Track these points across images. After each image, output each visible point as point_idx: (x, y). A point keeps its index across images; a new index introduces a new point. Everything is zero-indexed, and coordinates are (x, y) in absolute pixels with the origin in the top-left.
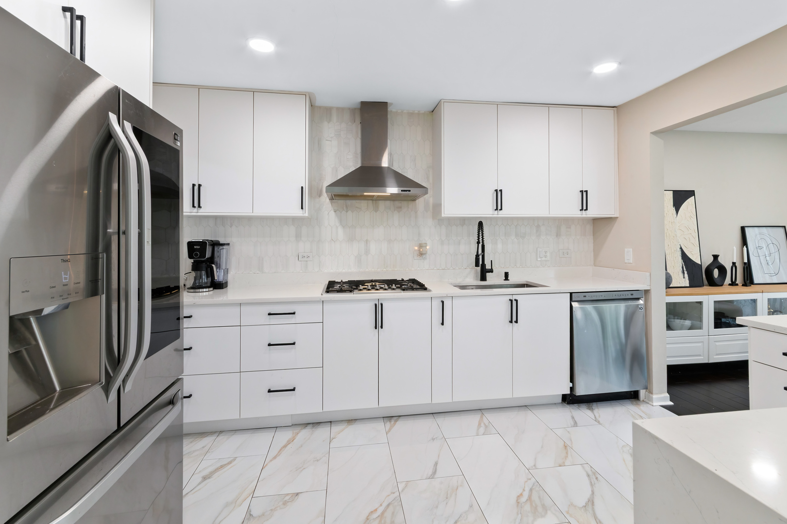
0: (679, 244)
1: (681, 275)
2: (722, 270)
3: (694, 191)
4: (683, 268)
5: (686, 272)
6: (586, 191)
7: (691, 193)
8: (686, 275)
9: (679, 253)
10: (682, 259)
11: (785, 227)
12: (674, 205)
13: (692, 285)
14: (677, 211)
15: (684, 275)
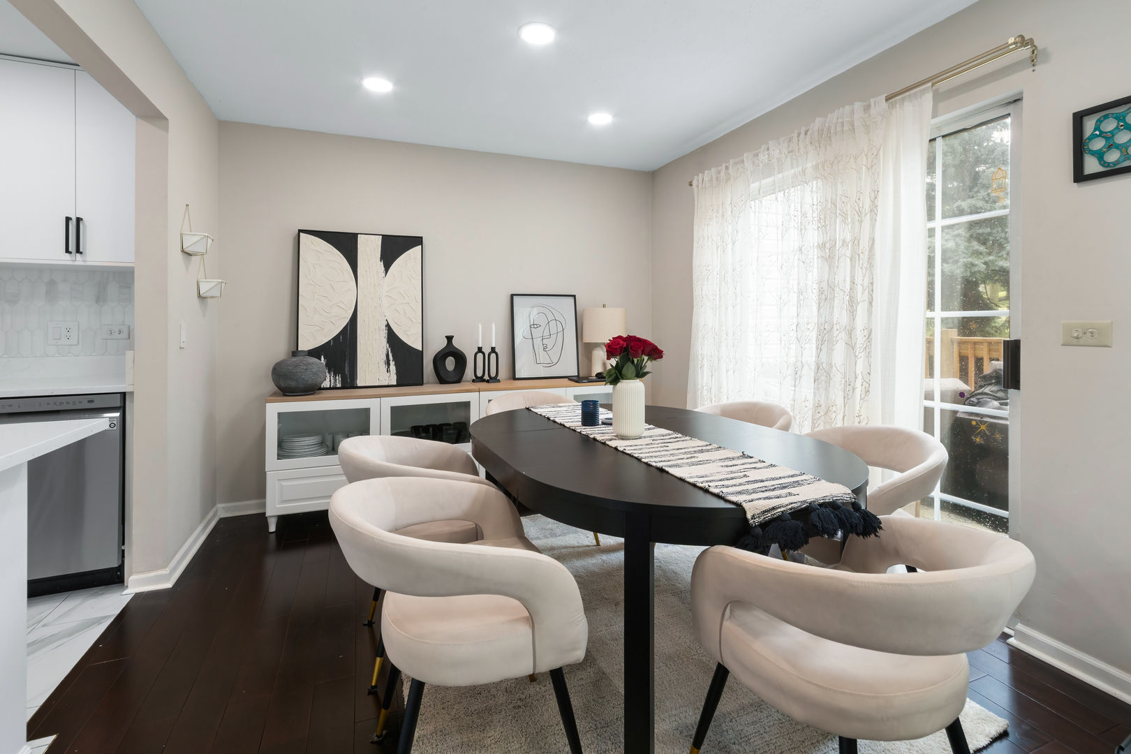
0: (386, 318)
1: (384, 368)
2: (460, 358)
3: (422, 238)
4: (387, 356)
5: (392, 363)
6: (79, 220)
7: (417, 241)
8: (393, 367)
9: (384, 333)
10: (388, 342)
11: (574, 296)
12: (383, 258)
13: (400, 384)
14: (387, 267)
15: (389, 367)
